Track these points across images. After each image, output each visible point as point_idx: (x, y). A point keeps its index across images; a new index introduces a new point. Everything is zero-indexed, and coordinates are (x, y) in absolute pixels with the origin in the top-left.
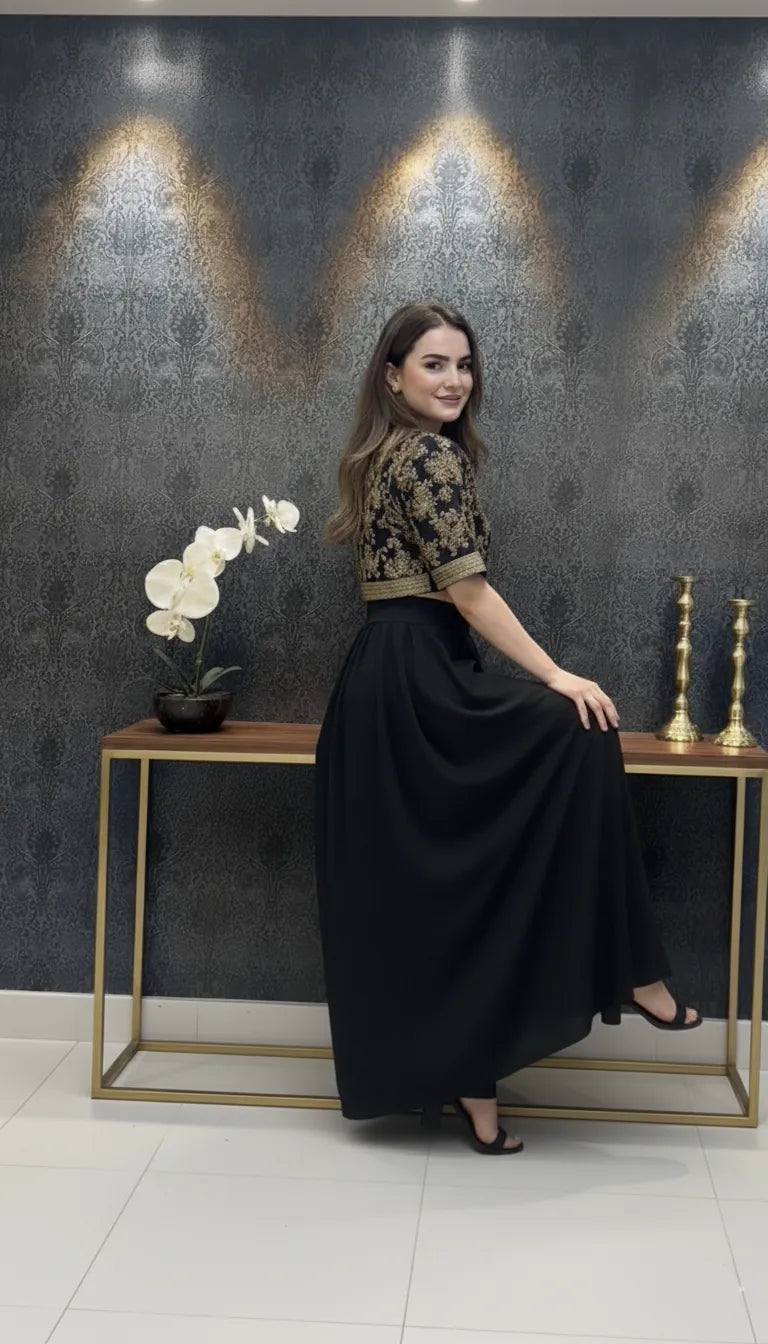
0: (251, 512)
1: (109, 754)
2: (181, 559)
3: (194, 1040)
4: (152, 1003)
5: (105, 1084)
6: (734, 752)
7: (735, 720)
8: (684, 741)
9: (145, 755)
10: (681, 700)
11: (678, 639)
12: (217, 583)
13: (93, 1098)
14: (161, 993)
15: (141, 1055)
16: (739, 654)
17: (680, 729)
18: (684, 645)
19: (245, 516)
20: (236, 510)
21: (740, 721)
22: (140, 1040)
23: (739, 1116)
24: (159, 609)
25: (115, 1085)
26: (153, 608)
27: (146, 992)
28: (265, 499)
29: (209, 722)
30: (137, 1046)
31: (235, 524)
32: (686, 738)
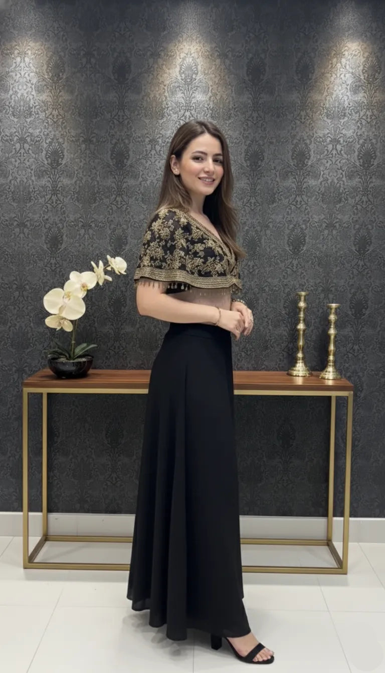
0: (101, 263)
1: (27, 390)
2: (63, 288)
3: (76, 535)
4: (53, 516)
5: (30, 561)
6: (330, 383)
7: (330, 365)
8: (302, 376)
9: (45, 391)
10: (300, 355)
11: (298, 323)
12: (84, 301)
13: (25, 568)
14: (57, 511)
15: (48, 543)
16: (332, 331)
17: (300, 369)
18: (301, 326)
19: (98, 266)
20: (92, 263)
21: (332, 365)
22: (47, 535)
23: (337, 568)
24: (52, 315)
25: (35, 561)
26: (49, 314)
27: (50, 510)
28: (108, 257)
29: (80, 373)
30: (46, 538)
31: (92, 269)
32: (303, 375)
